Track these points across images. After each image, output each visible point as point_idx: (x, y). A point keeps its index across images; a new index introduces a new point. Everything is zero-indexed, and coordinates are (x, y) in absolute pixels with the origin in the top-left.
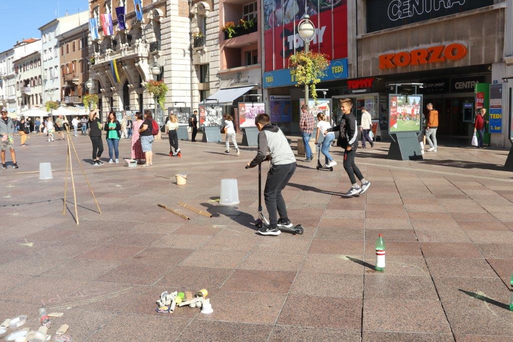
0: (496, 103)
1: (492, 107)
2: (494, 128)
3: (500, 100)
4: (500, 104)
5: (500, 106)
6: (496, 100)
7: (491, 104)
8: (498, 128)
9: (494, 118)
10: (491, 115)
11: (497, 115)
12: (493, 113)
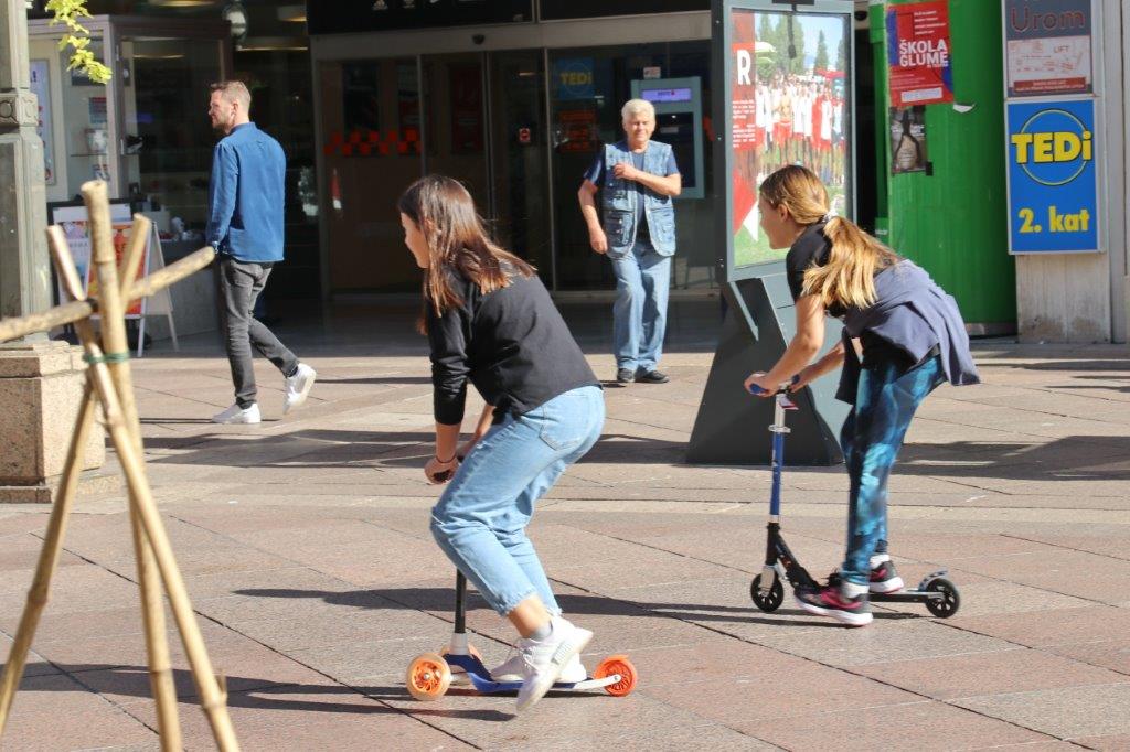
0: (1051, 66)
1: (1023, 88)
2: (1040, 218)
3: (1079, 43)
4: (1082, 71)
5: (1083, 86)
6: (1049, 44)
7: (1013, 73)
8: (1076, 222)
9: (1039, 157)
10: (1021, 140)
11: (1060, 137)
12: (1032, 131)
